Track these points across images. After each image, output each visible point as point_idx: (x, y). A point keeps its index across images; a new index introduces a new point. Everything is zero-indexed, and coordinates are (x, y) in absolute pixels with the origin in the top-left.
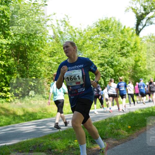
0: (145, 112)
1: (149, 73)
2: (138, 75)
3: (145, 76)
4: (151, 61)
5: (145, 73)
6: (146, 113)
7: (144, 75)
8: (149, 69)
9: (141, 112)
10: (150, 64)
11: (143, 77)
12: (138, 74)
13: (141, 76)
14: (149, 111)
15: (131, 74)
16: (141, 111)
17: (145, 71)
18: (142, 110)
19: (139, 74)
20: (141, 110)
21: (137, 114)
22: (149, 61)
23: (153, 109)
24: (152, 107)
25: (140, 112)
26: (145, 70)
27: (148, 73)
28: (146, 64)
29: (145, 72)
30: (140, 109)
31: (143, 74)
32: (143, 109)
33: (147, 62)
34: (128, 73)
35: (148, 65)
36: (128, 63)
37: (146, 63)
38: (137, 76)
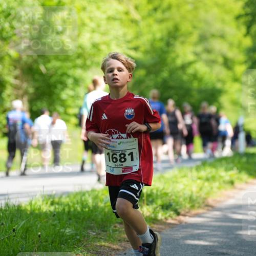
0: (67, 209)
1: (92, 62)
2: (50, 65)
3: (78, 73)
4: (104, 16)
5: (79, 62)
6: (69, 212)
7: (75, 67)
8: (95, 46)
9: (52, 208)
10: (99, 26)
11: (69, 76)
12: (49, 61)
13: (60, 72)
14: (84, 205)
15: (24, 58)
16: (52, 204)
17: (80, 51)
18: (56, 200)
19: (54, 64)
20: (52, 199)
21: (36, 215)
22: (98, 14)
23: (96, 198)
24: (93, 190)
25: (46, 208)
26: (80, 47)
27: (88, 63)
28: (84, 24)
29: (79, 56)
30: (50, 196)
31: (69, 64)
32: (61, 197)
33: (91, 19)
34: (13, 53)
35: (93, 31)
36: (13, 12)
37: (87, 21)
38: (46, 68)
